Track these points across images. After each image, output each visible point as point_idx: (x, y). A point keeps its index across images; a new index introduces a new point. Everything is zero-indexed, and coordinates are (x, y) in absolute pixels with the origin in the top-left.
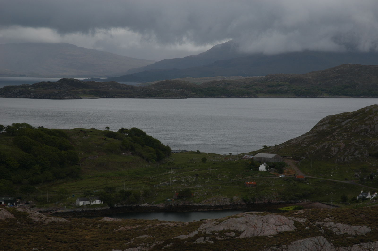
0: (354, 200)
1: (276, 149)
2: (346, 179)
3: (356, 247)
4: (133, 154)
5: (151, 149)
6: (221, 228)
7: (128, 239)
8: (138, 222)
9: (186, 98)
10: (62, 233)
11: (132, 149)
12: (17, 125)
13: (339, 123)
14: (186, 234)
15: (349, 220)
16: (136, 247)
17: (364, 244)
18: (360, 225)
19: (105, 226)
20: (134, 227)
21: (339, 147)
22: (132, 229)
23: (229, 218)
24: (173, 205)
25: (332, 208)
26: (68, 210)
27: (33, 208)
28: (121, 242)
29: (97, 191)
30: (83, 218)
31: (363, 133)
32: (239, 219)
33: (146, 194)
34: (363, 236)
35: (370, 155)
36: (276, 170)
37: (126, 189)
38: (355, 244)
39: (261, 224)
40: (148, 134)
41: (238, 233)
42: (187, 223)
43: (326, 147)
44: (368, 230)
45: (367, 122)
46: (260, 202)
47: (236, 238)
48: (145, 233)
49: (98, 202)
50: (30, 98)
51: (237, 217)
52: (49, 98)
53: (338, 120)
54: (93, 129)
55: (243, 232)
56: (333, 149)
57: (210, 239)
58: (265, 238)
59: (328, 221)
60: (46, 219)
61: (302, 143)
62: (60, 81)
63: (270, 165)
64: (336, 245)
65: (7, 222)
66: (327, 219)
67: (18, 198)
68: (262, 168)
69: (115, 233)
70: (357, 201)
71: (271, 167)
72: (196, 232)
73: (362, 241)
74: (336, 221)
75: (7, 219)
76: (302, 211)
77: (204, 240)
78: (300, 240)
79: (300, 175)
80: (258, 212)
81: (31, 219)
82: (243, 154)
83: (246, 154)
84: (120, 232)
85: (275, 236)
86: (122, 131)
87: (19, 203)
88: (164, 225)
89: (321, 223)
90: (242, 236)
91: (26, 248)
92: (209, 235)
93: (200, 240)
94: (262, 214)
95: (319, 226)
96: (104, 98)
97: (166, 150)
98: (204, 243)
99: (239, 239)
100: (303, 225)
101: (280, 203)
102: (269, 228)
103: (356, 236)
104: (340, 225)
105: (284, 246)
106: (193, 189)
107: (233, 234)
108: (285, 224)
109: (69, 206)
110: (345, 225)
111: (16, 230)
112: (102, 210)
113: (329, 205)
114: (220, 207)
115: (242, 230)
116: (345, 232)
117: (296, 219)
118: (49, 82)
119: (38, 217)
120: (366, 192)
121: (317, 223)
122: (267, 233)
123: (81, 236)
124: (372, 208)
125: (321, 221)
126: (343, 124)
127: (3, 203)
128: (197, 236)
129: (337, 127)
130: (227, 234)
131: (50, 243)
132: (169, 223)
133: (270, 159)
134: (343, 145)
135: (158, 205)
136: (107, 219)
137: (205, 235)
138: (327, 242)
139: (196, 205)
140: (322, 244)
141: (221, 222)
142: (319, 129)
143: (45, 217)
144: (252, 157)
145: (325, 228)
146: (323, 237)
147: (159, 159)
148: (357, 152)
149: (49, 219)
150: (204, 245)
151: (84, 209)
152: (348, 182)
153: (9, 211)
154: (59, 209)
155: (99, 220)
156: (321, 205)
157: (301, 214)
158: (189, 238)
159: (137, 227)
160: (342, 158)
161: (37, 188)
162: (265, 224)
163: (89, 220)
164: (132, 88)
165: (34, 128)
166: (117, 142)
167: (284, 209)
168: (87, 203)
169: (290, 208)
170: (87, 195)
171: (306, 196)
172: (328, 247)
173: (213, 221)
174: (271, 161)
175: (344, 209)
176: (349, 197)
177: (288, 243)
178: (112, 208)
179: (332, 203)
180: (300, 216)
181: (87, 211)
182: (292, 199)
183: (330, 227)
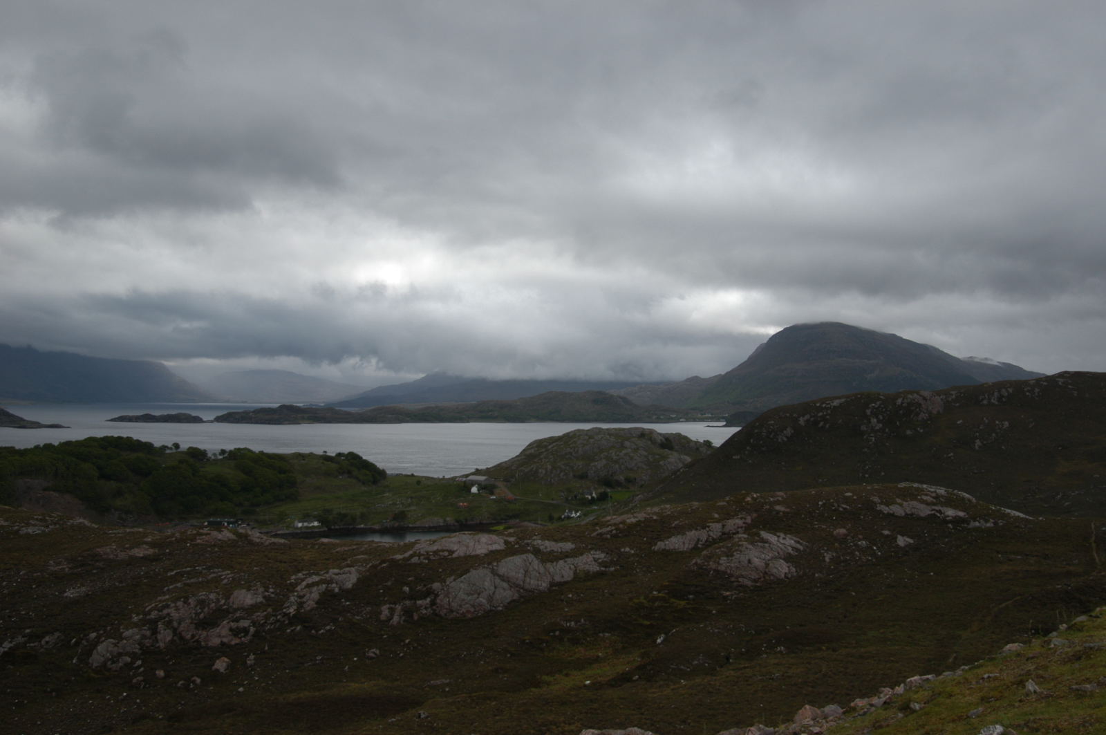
0: (560, 519)
1: (487, 472)
2: (553, 499)
3: (561, 562)
4: (349, 477)
5: (368, 472)
6: (435, 548)
7: (345, 559)
8: (354, 543)
9: (400, 423)
10: (282, 553)
11: (349, 472)
12: (239, 450)
13: (546, 446)
14: (401, 554)
15: (555, 538)
16: (353, 567)
17: (569, 559)
18: (565, 541)
19: (323, 547)
20: (350, 548)
21: (546, 469)
22: (349, 550)
23: (443, 538)
24: (388, 526)
25: (539, 526)
26: (287, 532)
27: (254, 530)
28: (338, 562)
29: (316, 513)
30: (302, 540)
31: (567, 457)
32: (453, 539)
33: (363, 516)
34: (567, 552)
35: (574, 476)
36: (487, 491)
37: (343, 512)
38: (561, 559)
39: (473, 543)
40: (364, 458)
41: (451, 552)
42: (402, 543)
43: (534, 469)
44: (573, 546)
45: (571, 446)
46: (471, 522)
47: (450, 557)
48: (363, 553)
49: (316, 524)
50: (252, 423)
51: (450, 537)
52: (269, 424)
53: (545, 443)
54: (311, 453)
55: (456, 550)
56: (540, 471)
57: (425, 559)
58: (477, 556)
59: (536, 540)
60: (267, 540)
61: (512, 465)
62: (280, 406)
63: (482, 487)
64: (543, 561)
65: (230, 542)
66: (535, 537)
67: (242, 520)
68: (474, 490)
69: (332, 553)
70: (563, 520)
71: (482, 489)
72: (411, 552)
73: (567, 557)
74: (543, 539)
75: (229, 540)
76: (511, 531)
77: (419, 559)
78: (509, 558)
79: (510, 495)
80: (470, 532)
81: (253, 541)
82: (456, 477)
83: (460, 477)
84: (337, 552)
85: (486, 555)
86: (339, 455)
87: (240, 524)
88: (380, 546)
89: (529, 541)
90: (455, 555)
91: (247, 567)
92: (423, 555)
93: (415, 560)
94: (474, 534)
95: (528, 544)
96: (321, 423)
97: (382, 473)
98: (419, 562)
99: (452, 559)
100: (513, 543)
101: (491, 524)
102: (480, 547)
103: (561, 553)
104: (547, 543)
105: (495, 564)
106: (408, 511)
107: (446, 554)
108: (496, 543)
109: (288, 527)
110: (551, 542)
111: (238, 550)
112: (321, 532)
113: (538, 524)
114: (433, 527)
115: (455, 549)
116: (552, 549)
117: (505, 538)
118: (269, 408)
119: (258, 538)
120: (570, 511)
121: (526, 541)
122: (478, 552)
123: (300, 556)
124: (576, 526)
125: (529, 539)
126: (550, 447)
127: (226, 524)
128: (412, 556)
129: (543, 450)
130: (441, 553)
131: (271, 563)
132: (385, 544)
133: (480, 481)
134: (549, 467)
135: (373, 527)
136: (325, 540)
137: (420, 555)
138: (535, 559)
139: (411, 525)
140: (530, 560)
141: (434, 542)
142: (528, 452)
143: (265, 537)
144: (464, 479)
145: (533, 546)
146: (530, 554)
147: (375, 482)
148: (562, 474)
149: (269, 540)
150: (420, 564)
151: (304, 530)
152: (554, 502)
153: (231, 532)
154: (280, 530)
155: (317, 541)
156: (529, 524)
157: (511, 533)
158: (404, 558)
159: (354, 547)
160: (549, 480)
161: (258, 510)
162: (476, 543)
163: (306, 541)
164: (349, 413)
165: (255, 452)
166: (334, 466)
167: (495, 528)
168: (306, 524)
169: (501, 528)
170: (306, 517)
171: (515, 516)
172: (536, 564)
173: (427, 541)
174: (483, 483)
175: (551, 527)
176: (556, 515)
177: (498, 561)
178: (330, 529)
179: (539, 522)
180: (510, 535)
181: (305, 532)
182: (502, 519)
183: (538, 544)
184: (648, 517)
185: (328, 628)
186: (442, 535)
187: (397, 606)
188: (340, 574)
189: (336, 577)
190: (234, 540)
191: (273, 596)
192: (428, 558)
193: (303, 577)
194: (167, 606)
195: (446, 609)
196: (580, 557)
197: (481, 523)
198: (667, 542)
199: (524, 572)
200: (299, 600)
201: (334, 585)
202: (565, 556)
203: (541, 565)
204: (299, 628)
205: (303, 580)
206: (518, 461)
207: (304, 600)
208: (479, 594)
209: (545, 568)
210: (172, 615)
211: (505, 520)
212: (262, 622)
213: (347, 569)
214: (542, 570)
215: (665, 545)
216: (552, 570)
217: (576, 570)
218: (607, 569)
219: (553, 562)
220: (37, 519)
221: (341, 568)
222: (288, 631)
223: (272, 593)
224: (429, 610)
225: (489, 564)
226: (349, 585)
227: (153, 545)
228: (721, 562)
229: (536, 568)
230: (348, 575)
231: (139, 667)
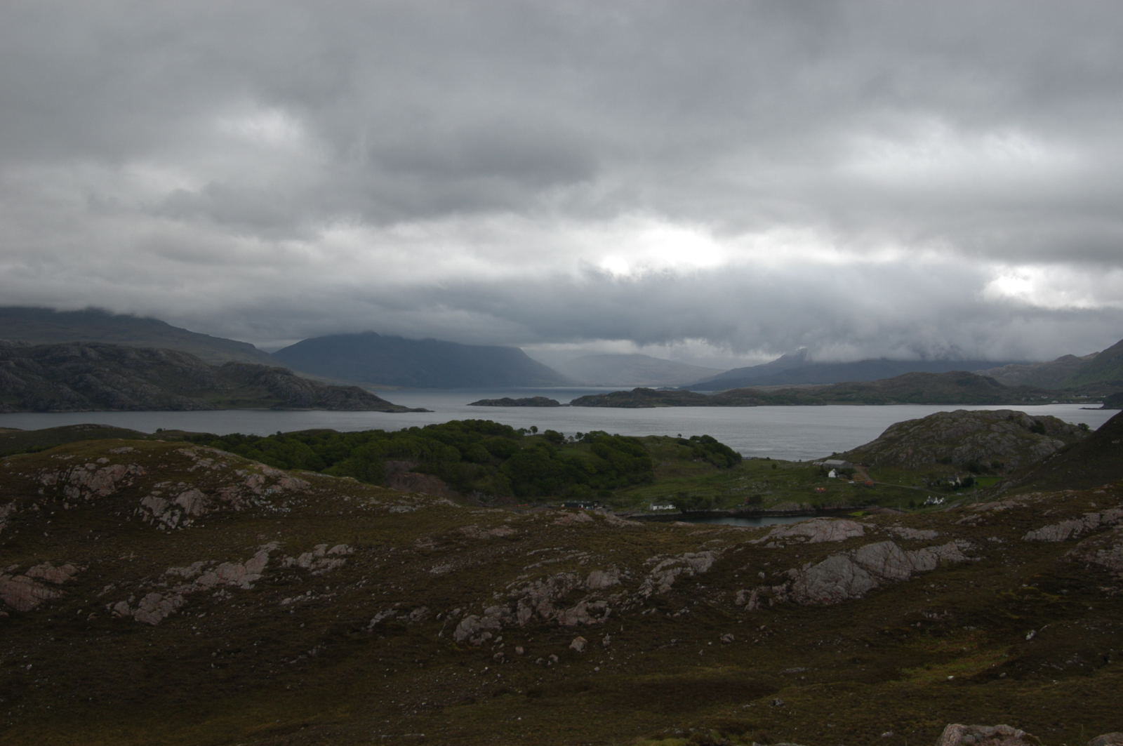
0: (921, 505)
1: (845, 456)
2: (914, 485)
3: (923, 551)
4: (704, 461)
5: (722, 455)
6: (791, 533)
7: (700, 543)
8: (710, 526)
9: (756, 406)
10: (637, 536)
11: (704, 456)
12: (595, 433)
13: (907, 429)
14: (757, 539)
15: (917, 525)
16: (708, 550)
17: (932, 547)
18: (928, 529)
19: (679, 530)
20: (705, 532)
21: (907, 454)
22: (704, 534)
23: (799, 523)
24: (744, 510)
25: (900, 513)
26: (642, 515)
27: (609, 512)
28: (693, 545)
29: (671, 496)
30: (658, 522)
31: (930, 440)
32: (809, 525)
33: (718, 500)
34: (930, 540)
35: (937, 461)
36: (846, 476)
37: (698, 495)
38: (923, 547)
39: (831, 529)
40: (719, 441)
41: (808, 538)
42: (758, 528)
43: (895, 453)
44: (936, 534)
45: (933, 429)
46: (829, 508)
47: (806, 542)
48: (717, 537)
49: (671, 507)
50: (607, 407)
51: (807, 523)
53: (905, 426)
54: (666, 436)
55: (813, 537)
56: (901, 455)
57: (780, 544)
58: (834, 543)
59: (897, 526)
60: (622, 522)
61: (870, 450)
62: (634, 390)
64: (904, 549)
65: (586, 524)
66: (896, 524)
67: (597, 502)
68: (832, 474)
69: (688, 537)
70: (925, 506)
71: (840, 473)
72: (767, 537)
73: (929, 545)
74: (904, 526)
75: (586, 522)
76: (871, 517)
77: (775, 544)
78: (869, 545)
79: (869, 481)
80: (827, 518)
81: (608, 522)
82: (813, 461)
83: (816, 461)
84: (692, 536)
85: (844, 541)
86: (694, 438)
87: (596, 507)
88: (735, 530)
89: (889, 528)
90: (812, 541)
91: (604, 549)
92: (779, 540)
93: (771, 545)
94: (832, 520)
95: (888, 531)
96: (676, 406)
97: (737, 457)
98: (775, 547)
99: (809, 545)
100: (872, 530)
101: (850, 509)
102: (838, 533)
103: (923, 540)
104: (908, 530)
105: (853, 551)
106: (764, 495)
107: (803, 539)
108: (855, 529)
109: (643, 510)
110: (913, 529)
111: (595, 532)
112: (675, 515)
113: (898, 510)
114: (790, 512)
115: (812, 535)
116: (913, 536)
117: (865, 525)
118: (624, 392)
119: (614, 520)
120: (933, 498)
121: (886, 528)
122: (836, 538)
123: (655, 539)
124: (939, 513)
125: (890, 526)
126: (911, 430)
127: (582, 506)
128: (768, 541)
129: (904, 433)
130: (797, 539)
131: (626, 545)
132: (740, 528)
133: (838, 465)
134: (910, 451)
135: (728, 511)
136: (680, 524)
137: (776, 540)
138: (895, 547)
139: (766, 510)
140: (890, 548)
141: (791, 527)
142: (887, 436)
143: (621, 520)
144: (821, 463)
145: (894, 533)
146: (891, 542)
147: (730, 466)
148: (924, 458)
149: (624, 523)
150: (775, 549)
151: (658, 514)
152: (916, 488)
153: (587, 514)
154: (635, 513)
155: (672, 524)
156: (889, 510)
157: (870, 519)
158: (760, 542)
159: (709, 531)
160: (910, 465)
161: (613, 492)
162: (834, 529)
163: (662, 524)
164: (703, 396)
165: (609, 436)
166: (689, 449)
167: (853, 514)
168: (661, 507)
169: (859, 514)
170: (661, 500)
171: (874, 502)
172: (896, 551)
173: (783, 526)
174: (841, 468)
175: (912, 514)
176: (917, 502)
177: (857, 547)
178: (684, 512)
179: (900, 509)
180: (869, 521)
181: (660, 516)
182: (861, 505)
183: (899, 531)
184: (1018, 504)
185: (683, 611)
186: (799, 519)
187: (753, 591)
188: (695, 557)
189: (692, 561)
190: (590, 522)
191: (628, 577)
192: (785, 544)
193: (657, 560)
194: (527, 585)
195: (803, 596)
196: (944, 546)
197: (839, 509)
198: (1039, 532)
199: (883, 560)
200: (654, 583)
201: (689, 569)
202: (927, 544)
203: (901, 553)
204: (654, 610)
205: (658, 563)
206: (878, 444)
207: (659, 582)
208: (837, 582)
209: (906, 556)
210: (531, 593)
211: (864, 505)
212: (618, 603)
213: (702, 553)
214: (903, 558)
215: (1036, 535)
216: (913, 558)
217: (939, 559)
218: (973, 559)
219: (914, 550)
220: (405, 499)
221: (696, 552)
222: (644, 613)
223: (628, 575)
224: (785, 596)
225: (847, 551)
226: (704, 569)
227: (512, 525)
228: (1099, 554)
229: (897, 556)
230: (704, 559)
231: (500, 643)
